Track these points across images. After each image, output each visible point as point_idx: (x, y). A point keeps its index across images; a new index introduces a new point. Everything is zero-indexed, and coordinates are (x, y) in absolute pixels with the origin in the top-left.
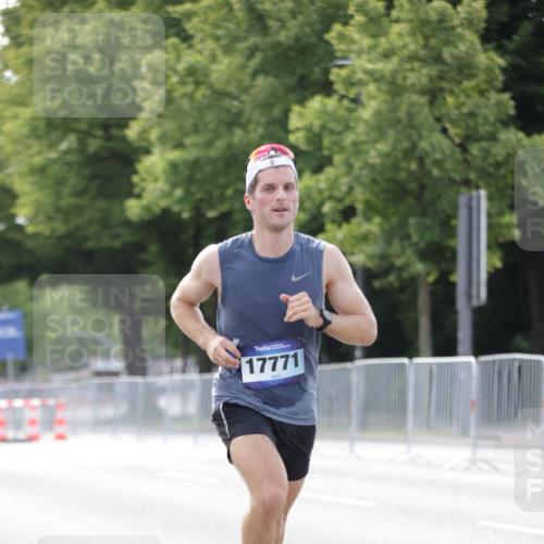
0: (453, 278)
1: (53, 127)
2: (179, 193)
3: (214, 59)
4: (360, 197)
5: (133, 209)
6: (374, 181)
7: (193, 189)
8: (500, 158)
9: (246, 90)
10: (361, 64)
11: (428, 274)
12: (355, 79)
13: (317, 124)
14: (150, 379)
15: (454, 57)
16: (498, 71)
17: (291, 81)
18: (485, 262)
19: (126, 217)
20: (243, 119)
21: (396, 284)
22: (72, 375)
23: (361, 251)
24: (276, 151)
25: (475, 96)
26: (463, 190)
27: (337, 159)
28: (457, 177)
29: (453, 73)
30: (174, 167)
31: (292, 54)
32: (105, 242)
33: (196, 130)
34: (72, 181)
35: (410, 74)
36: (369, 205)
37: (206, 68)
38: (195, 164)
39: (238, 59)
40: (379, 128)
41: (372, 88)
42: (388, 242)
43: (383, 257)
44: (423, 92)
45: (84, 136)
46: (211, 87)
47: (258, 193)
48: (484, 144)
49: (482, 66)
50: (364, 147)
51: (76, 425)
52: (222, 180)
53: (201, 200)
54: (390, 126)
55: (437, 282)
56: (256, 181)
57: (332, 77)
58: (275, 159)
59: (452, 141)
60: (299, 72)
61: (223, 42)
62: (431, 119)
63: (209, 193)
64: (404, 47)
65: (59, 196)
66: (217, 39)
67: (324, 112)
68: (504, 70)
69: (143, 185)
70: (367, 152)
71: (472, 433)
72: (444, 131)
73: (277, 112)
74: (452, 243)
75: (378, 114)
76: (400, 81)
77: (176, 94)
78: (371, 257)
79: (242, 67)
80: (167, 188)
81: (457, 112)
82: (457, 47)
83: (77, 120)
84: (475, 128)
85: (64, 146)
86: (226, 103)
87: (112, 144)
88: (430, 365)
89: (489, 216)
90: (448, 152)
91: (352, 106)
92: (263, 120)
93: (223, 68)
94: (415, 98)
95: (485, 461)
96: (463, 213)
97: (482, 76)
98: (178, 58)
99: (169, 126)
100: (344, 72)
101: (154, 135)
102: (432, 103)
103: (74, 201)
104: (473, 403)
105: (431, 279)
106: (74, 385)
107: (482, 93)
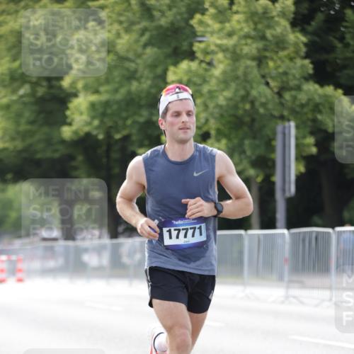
0: (273, 179)
2: (96, 122)
3: (118, 35)
4: (213, 126)
5: (67, 132)
6: (222, 116)
8: (304, 102)
10: (214, 40)
11: (257, 176)
12: (209, 50)
14: (79, 243)
15: (273, 36)
16: (302, 45)
17: (168, 50)
18: (294, 168)
19: (62, 138)
20: (138, 75)
22: (27, 241)
24: (179, 89)
25: (287, 61)
26: (279, 122)
28: (276, 113)
29: (272, 47)
30: (93, 105)
31: (169, 33)
32: (49, 154)
33: (107, 81)
34: (27, 114)
35: (245, 47)
36: (219, 131)
37: (113, 42)
38: (107, 104)
39: (134, 36)
40: (225, 82)
41: (220, 56)
44: (253, 59)
45: (35, 85)
46: (116, 53)
47: (169, 118)
48: (293, 93)
49: (291, 42)
51: (31, 273)
52: (124, 114)
53: (111, 127)
54: (232, 81)
55: (263, 181)
56: (167, 109)
57: (195, 49)
58: (179, 94)
59: (273, 91)
60: (174, 44)
61: (125, 25)
62: (259, 76)
63: (116, 123)
64: (241, 29)
65: (18, 124)
66: (121, 23)
67: (189, 71)
68: (306, 45)
69: (73, 116)
70: (217, 97)
71: (286, 278)
72: (267, 84)
73: (159, 70)
74: (272, 156)
75: (224, 73)
76: (238, 52)
79: (137, 41)
80: (88, 119)
81: (275, 72)
82: (275, 30)
84: (287, 82)
85: (22, 92)
86: (127, 64)
87: (53, 91)
88: (259, 235)
89: (297, 138)
90: (270, 97)
91: (208, 67)
92: (151, 75)
93: (124, 42)
94: (249, 63)
95: (294, 297)
96: (279, 137)
97: (292, 49)
100: (202, 46)
101: (80, 85)
102: (259, 66)
103: (28, 127)
104: (286, 260)
105: (259, 179)
106: (29, 247)
107: (291, 59)
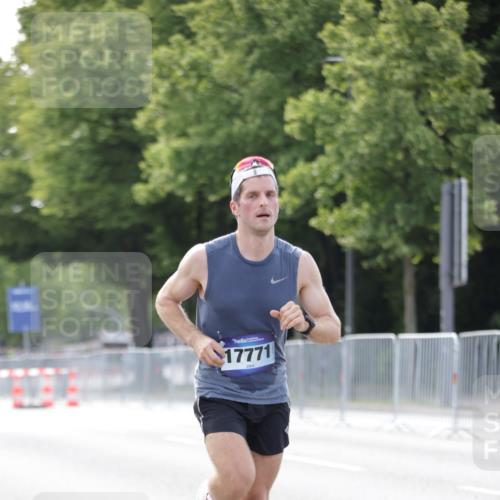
0: (436, 260)
1: (66, 117)
2: (182, 178)
4: (350, 184)
5: (140, 192)
6: (363, 169)
7: (196, 175)
9: (245, 84)
10: (351, 61)
11: (413, 256)
12: (345, 75)
13: (310, 116)
14: (156, 351)
15: (437, 55)
16: (478, 69)
17: (287, 76)
18: (467, 245)
19: (133, 200)
20: (242, 111)
21: (383, 265)
22: (83, 347)
23: (351, 234)
24: (258, 162)
25: (457, 92)
26: (446, 179)
27: (329, 148)
28: (440, 166)
29: (437, 70)
30: (177, 154)
31: (287, 51)
32: (114, 223)
33: (198, 120)
34: (84, 167)
35: (397, 71)
36: (358, 192)
37: (208, 63)
38: (198, 152)
39: (237, 55)
40: (368, 120)
41: (361, 83)
42: (376, 226)
43: (371, 240)
44: (408, 88)
45: (95, 125)
46: (212, 80)
47: (243, 200)
48: (466, 136)
49: (464, 64)
50: (354, 138)
51: (88, 393)
52: (223, 167)
53: (204, 185)
54: (378, 119)
55: (421, 263)
56: (241, 189)
57: (325, 73)
58: (258, 169)
59: (435, 132)
60: (295, 67)
61: (224, 39)
62: (416, 113)
63: (211, 179)
64: (392, 45)
65: (71, 181)
66: (218, 36)
67: (317, 105)
68: (484, 68)
69: (149, 171)
70: (356, 142)
71: (454, 404)
72: (429, 124)
73: (273, 104)
74: (435, 227)
75: (367, 107)
76: (387, 77)
77: (180, 87)
78: (360, 240)
79: (242, 63)
80: (171, 174)
81: (439, 106)
82: (440, 46)
83: (89, 110)
84: (457, 121)
85: (76, 134)
86: (227, 95)
87: (118, 133)
88: (415, 340)
89: (470, 202)
90: (432, 143)
91: (343, 100)
92: (261, 111)
93: (223, 64)
94: (401, 93)
95: (466, 430)
96: (445, 201)
97: (464, 73)
98: (182, 54)
99: (174, 116)
100: (335, 69)
101: (160, 124)
102: (417, 97)
103: (86, 185)
104: (455, 376)
105: (416, 260)
106: (86, 356)
107: (463, 89)
